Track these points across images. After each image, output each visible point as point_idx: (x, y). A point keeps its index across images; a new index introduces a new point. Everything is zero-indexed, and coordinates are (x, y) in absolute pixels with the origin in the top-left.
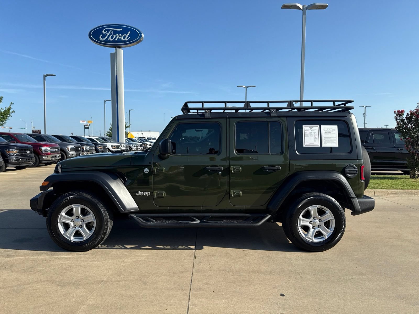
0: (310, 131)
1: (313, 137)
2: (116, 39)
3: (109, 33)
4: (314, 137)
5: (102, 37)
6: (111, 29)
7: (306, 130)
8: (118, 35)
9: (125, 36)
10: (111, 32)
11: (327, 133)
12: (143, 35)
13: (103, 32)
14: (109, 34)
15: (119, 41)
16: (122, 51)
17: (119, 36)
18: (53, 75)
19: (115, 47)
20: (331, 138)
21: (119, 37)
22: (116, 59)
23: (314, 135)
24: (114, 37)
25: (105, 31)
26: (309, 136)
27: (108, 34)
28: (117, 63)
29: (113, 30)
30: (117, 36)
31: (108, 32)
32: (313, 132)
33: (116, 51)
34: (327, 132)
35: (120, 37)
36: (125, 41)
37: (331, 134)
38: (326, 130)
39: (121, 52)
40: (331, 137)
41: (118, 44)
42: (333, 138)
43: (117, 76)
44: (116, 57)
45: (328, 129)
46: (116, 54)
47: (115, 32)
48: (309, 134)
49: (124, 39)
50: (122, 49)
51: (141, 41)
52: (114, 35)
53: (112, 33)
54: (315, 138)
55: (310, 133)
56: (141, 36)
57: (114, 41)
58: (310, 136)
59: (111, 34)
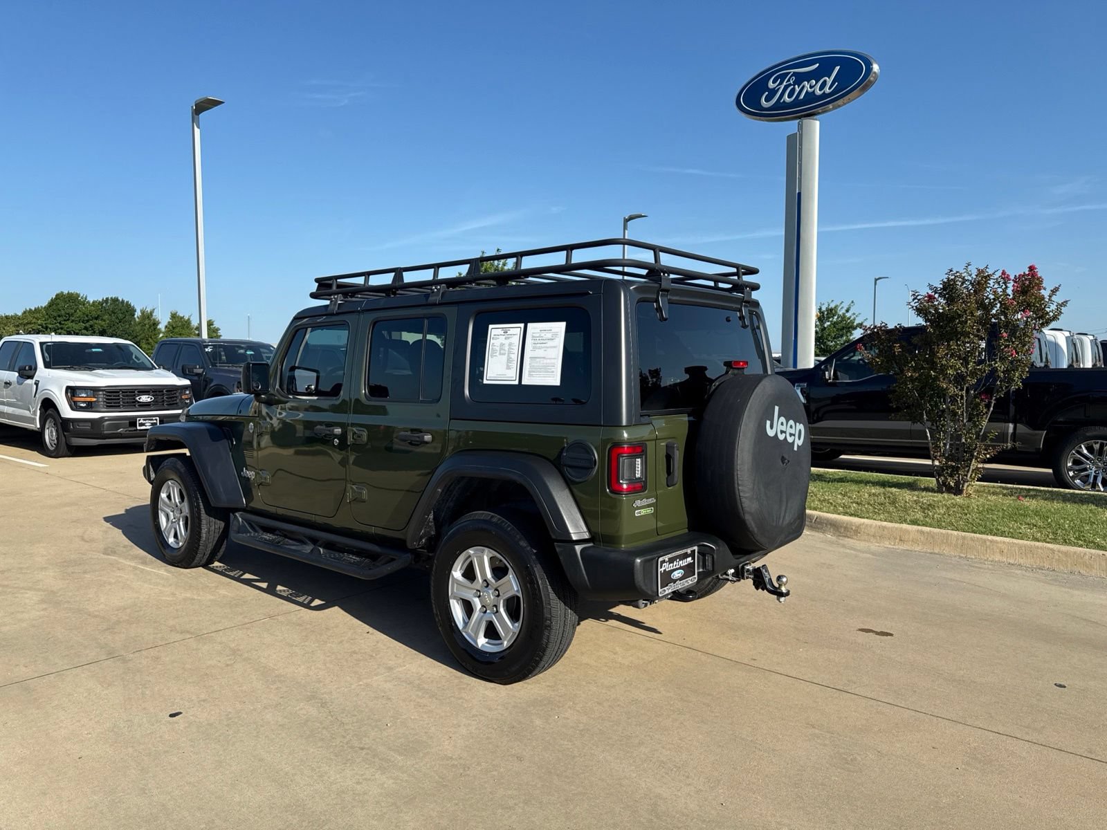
0: (502, 339)
1: (505, 358)
2: (802, 97)
3: (785, 83)
4: (508, 356)
5: (767, 100)
6: (790, 73)
7: (493, 339)
8: (806, 82)
9: (825, 81)
10: (789, 80)
11: (538, 345)
12: (876, 68)
13: (771, 85)
14: (785, 86)
15: (811, 97)
16: (817, 123)
17: (808, 86)
18: (640, 216)
19: (799, 118)
20: (545, 361)
21: (809, 89)
22: (801, 149)
23: (509, 353)
24: (797, 89)
25: (774, 82)
26: (498, 354)
27: (783, 87)
28: (801, 160)
29: (795, 74)
30: (803, 87)
31: (781, 83)
32: (507, 342)
33: (800, 127)
34: (540, 342)
35: (811, 87)
36: (825, 96)
37: (547, 348)
38: (538, 335)
39: (815, 127)
40: (544, 358)
41: (807, 108)
42: (548, 361)
43: (799, 194)
44: (801, 144)
45: (543, 335)
46: (801, 136)
47: (800, 78)
48: (498, 349)
49: (823, 91)
50: (816, 120)
51: (871, 84)
52: (797, 86)
53: (791, 82)
54: (509, 360)
55: (502, 345)
56: (869, 69)
57: (797, 103)
58: (500, 354)
59: (790, 85)
